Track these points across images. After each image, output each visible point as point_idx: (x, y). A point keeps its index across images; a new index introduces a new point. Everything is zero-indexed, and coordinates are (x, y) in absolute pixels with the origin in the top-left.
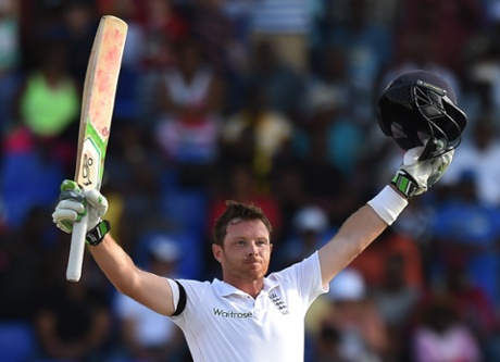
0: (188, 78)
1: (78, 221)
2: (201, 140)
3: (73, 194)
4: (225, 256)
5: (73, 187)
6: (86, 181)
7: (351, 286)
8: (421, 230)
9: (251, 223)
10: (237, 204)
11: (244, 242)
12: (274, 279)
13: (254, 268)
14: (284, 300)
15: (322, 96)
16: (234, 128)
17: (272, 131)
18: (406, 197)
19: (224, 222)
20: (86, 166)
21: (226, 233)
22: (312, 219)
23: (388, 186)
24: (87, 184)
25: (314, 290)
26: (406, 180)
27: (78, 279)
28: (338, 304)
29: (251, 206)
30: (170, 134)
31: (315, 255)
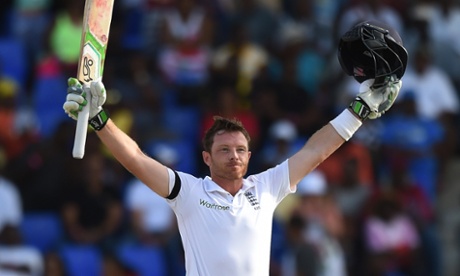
0: (185, 17)
1: (80, 110)
2: (195, 66)
3: (74, 89)
4: (212, 160)
5: (75, 83)
6: (87, 78)
7: (315, 183)
8: (371, 139)
9: (233, 134)
10: (221, 118)
11: (227, 149)
12: (251, 180)
13: (235, 169)
14: (257, 197)
15: (292, 31)
16: (222, 58)
17: (252, 60)
18: (360, 118)
19: (212, 133)
20: (87, 66)
21: (212, 142)
22: (285, 130)
23: (346, 110)
24: (88, 81)
25: (283, 191)
26: (360, 104)
27: (82, 157)
28: (304, 197)
29: (234, 121)
30: (170, 61)
31: (286, 163)
